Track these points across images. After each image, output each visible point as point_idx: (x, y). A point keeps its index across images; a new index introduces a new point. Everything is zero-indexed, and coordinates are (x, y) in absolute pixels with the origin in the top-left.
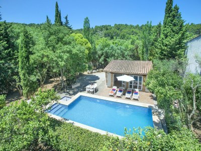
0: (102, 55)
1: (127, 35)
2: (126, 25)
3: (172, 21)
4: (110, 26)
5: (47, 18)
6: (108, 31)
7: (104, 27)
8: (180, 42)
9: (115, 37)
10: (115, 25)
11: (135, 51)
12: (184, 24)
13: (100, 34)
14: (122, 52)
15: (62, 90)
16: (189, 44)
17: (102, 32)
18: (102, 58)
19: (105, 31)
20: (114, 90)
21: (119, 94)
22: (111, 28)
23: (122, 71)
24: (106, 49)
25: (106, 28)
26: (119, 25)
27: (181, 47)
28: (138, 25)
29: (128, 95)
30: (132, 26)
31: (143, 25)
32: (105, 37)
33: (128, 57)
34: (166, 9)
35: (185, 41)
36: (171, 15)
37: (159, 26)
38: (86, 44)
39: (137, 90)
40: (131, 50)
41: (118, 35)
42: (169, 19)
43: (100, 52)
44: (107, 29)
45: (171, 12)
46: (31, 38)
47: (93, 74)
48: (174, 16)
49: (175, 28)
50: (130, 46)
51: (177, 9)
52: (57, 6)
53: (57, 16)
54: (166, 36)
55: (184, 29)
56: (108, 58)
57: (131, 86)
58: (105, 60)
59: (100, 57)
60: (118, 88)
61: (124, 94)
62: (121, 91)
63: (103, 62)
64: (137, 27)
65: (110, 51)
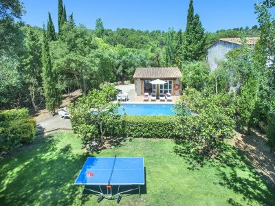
0: (119, 65)
1: (136, 44)
2: (132, 30)
3: (194, 28)
4: (111, 30)
8: (201, 48)
10: (118, 29)
12: (205, 32)
14: (142, 61)
16: (209, 50)
18: (121, 68)
22: (112, 34)
23: (153, 77)
24: (124, 57)
25: (105, 33)
26: (123, 29)
27: (203, 53)
30: (140, 32)
34: (188, 17)
35: (206, 47)
36: (193, 22)
37: (180, 33)
39: (168, 93)
40: (152, 59)
41: (123, 43)
43: (117, 62)
44: (107, 35)
45: (193, 19)
48: (195, 24)
49: (198, 35)
51: (197, 17)
54: (190, 43)
55: (204, 36)
56: (127, 68)
57: (161, 92)
58: (123, 71)
59: (117, 68)
60: (150, 94)
61: (158, 98)
62: (153, 96)
63: (122, 74)
64: (147, 32)
65: (129, 60)
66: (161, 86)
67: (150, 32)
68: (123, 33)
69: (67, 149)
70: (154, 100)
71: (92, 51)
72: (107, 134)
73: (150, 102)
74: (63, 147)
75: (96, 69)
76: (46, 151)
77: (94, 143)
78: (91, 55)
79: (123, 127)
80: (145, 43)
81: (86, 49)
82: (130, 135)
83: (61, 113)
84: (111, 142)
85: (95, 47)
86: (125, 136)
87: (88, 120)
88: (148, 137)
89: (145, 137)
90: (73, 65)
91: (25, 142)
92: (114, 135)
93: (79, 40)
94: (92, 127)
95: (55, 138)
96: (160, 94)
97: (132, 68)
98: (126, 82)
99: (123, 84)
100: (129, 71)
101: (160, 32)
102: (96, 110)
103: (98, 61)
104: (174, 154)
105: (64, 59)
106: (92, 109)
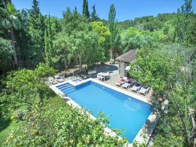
4: (152, 16)
5: (76, 9)
6: (148, 23)
7: (144, 18)
9: (155, 30)
10: (159, 15)
13: (139, 27)
15: (79, 74)
17: (142, 24)
19: (145, 23)
20: (123, 80)
21: (126, 85)
22: (153, 19)
25: (147, 19)
26: (164, 14)
29: (135, 88)
32: (145, 29)
38: (104, 32)
43: (123, 43)
44: (148, 21)
46: (59, 27)
47: (115, 65)
53: (84, 6)
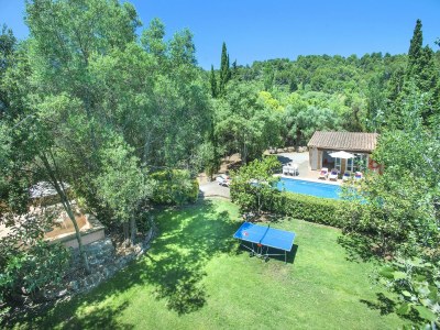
0: (293, 123)
2: (326, 57)
3: (420, 71)
4: (288, 61)
6: (283, 73)
7: (274, 62)
9: (299, 86)
10: (300, 57)
11: (353, 117)
14: (328, 118)
18: (294, 128)
19: (276, 73)
21: (333, 176)
22: (290, 66)
24: (301, 113)
25: (279, 65)
26: (308, 57)
28: (355, 57)
29: (346, 178)
30: (339, 60)
31: (367, 56)
33: (340, 128)
36: (418, 60)
39: (359, 173)
40: (346, 116)
41: (306, 81)
42: (416, 66)
43: (290, 119)
44: (281, 68)
45: (419, 55)
50: (344, 109)
51: (429, 53)
52: (224, 49)
56: (304, 129)
57: (349, 169)
58: (298, 133)
59: (290, 127)
60: (329, 170)
61: (340, 178)
62: (335, 173)
63: (295, 137)
64: (352, 60)
65: (307, 118)
66: (349, 161)
67: (359, 57)
68: (308, 63)
69: (224, 214)
70: (334, 180)
71: (257, 112)
72: (264, 209)
73: (327, 182)
74: (221, 211)
75: (259, 134)
76: (207, 212)
77: (251, 214)
78: (255, 118)
79: (283, 204)
80: (347, 78)
81: (250, 111)
82: (290, 215)
83: (219, 180)
84: (268, 218)
85: (260, 108)
86: (284, 214)
87: (248, 189)
88: (310, 220)
89: (306, 220)
90: (235, 128)
91: (191, 201)
92: (272, 212)
93: (243, 100)
94: (251, 197)
95: (214, 203)
96: (346, 171)
97: (312, 129)
98: (301, 149)
99: (296, 150)
100: (306, 134)
101: (379, 55)
102: (255, 181)
103: (262, 124)
104: (335, 243)
105: (226, 121)
106: (252, 180)
